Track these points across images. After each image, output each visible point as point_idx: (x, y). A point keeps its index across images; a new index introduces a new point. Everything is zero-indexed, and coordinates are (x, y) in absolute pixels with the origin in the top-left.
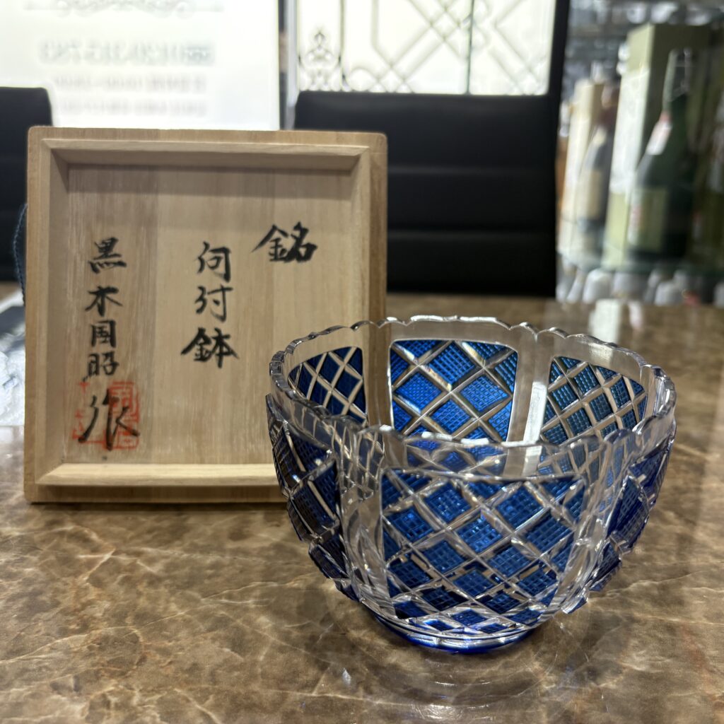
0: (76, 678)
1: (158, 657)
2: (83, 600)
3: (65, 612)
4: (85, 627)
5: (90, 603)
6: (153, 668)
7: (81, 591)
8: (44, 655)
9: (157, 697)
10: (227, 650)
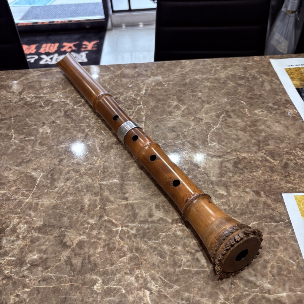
0: (129, 270)
1: (145, 262)
2: (121, 245)
3: (118, 250)
6: (145, 265)
7: (119, 242)
9: (148, 274)
10: (159, 258)
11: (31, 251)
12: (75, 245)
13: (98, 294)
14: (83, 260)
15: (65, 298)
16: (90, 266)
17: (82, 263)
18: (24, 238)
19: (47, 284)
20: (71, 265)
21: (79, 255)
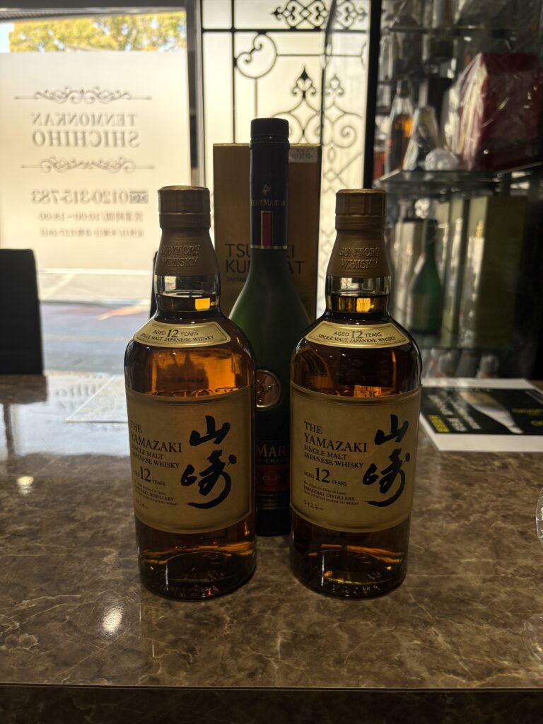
11: (17, 523)
12: (86, 520)
13: (108, 565)
14: (95, 533)
15: (55, 568)
16: (103, 539)
17: (93, 536)
18: (10, 511)
19: (30, 553)
20: (75, 537)
21: (90, 529)
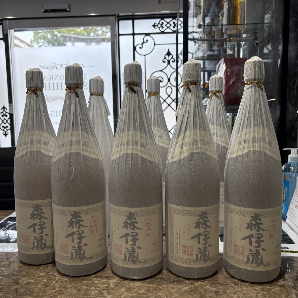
0: (54, 296)
3: (52, 287)
4: (55, 289)
5: (56, 285)
6: (65, 294)
7: (54, 284)
8: (48, 293)
10: (77, 291)
12: (24, 284)
14: (26, 290)
16: (29, 293)
20: (17, 292)
